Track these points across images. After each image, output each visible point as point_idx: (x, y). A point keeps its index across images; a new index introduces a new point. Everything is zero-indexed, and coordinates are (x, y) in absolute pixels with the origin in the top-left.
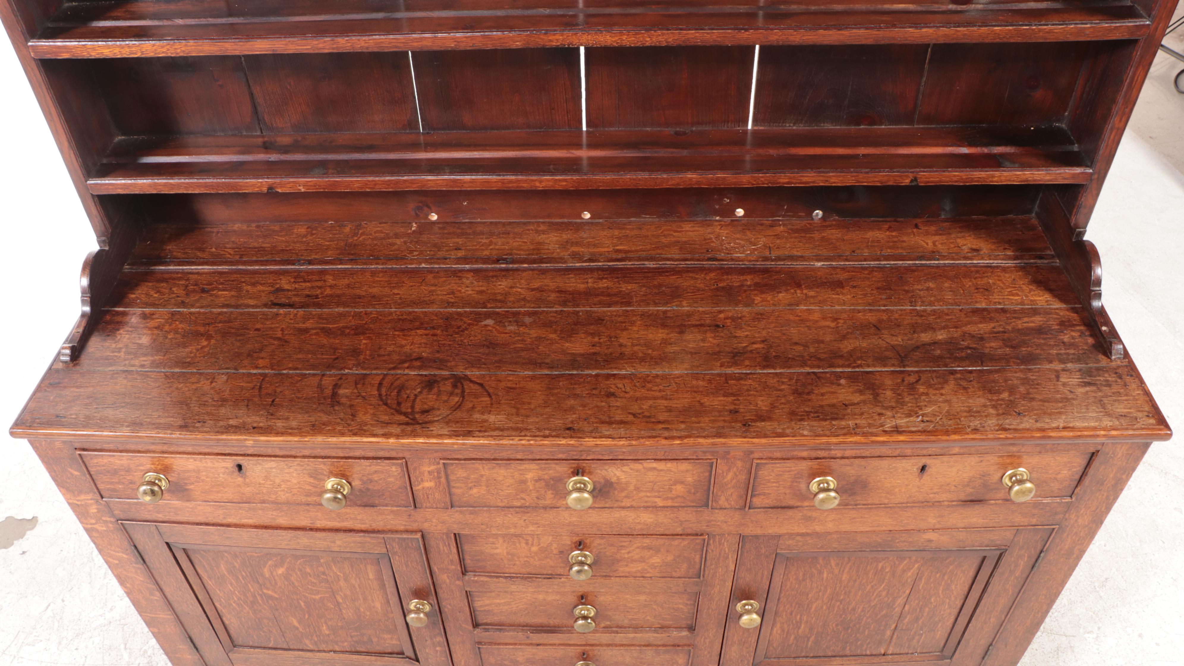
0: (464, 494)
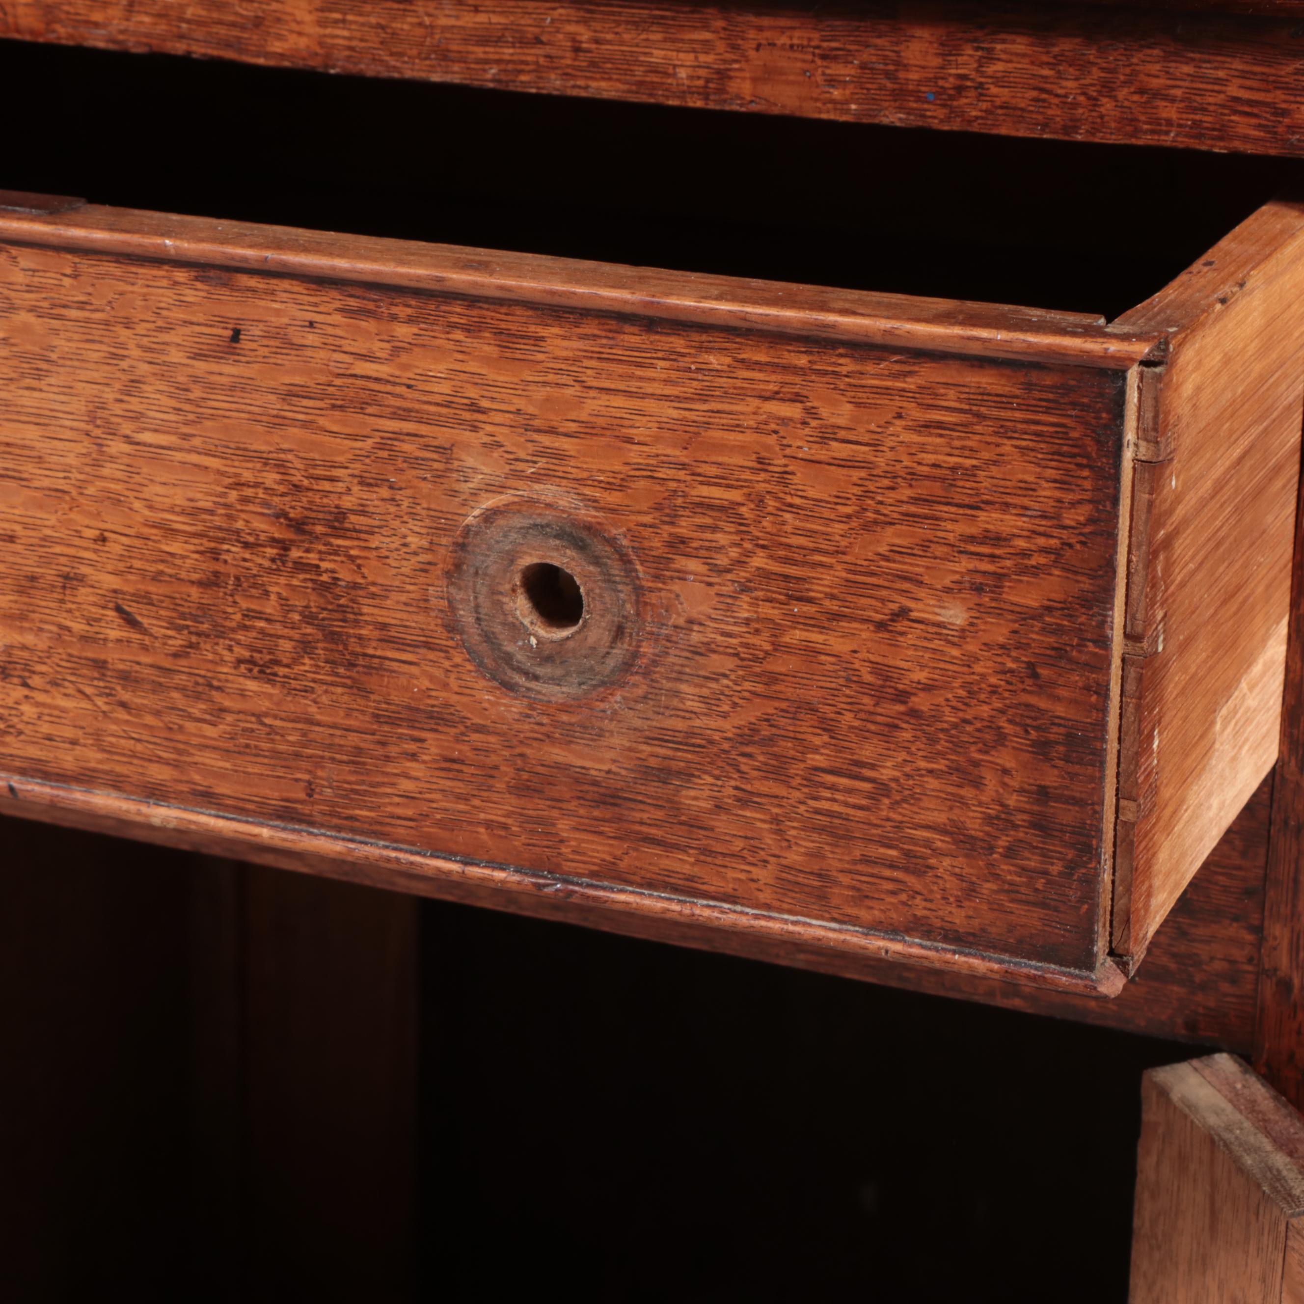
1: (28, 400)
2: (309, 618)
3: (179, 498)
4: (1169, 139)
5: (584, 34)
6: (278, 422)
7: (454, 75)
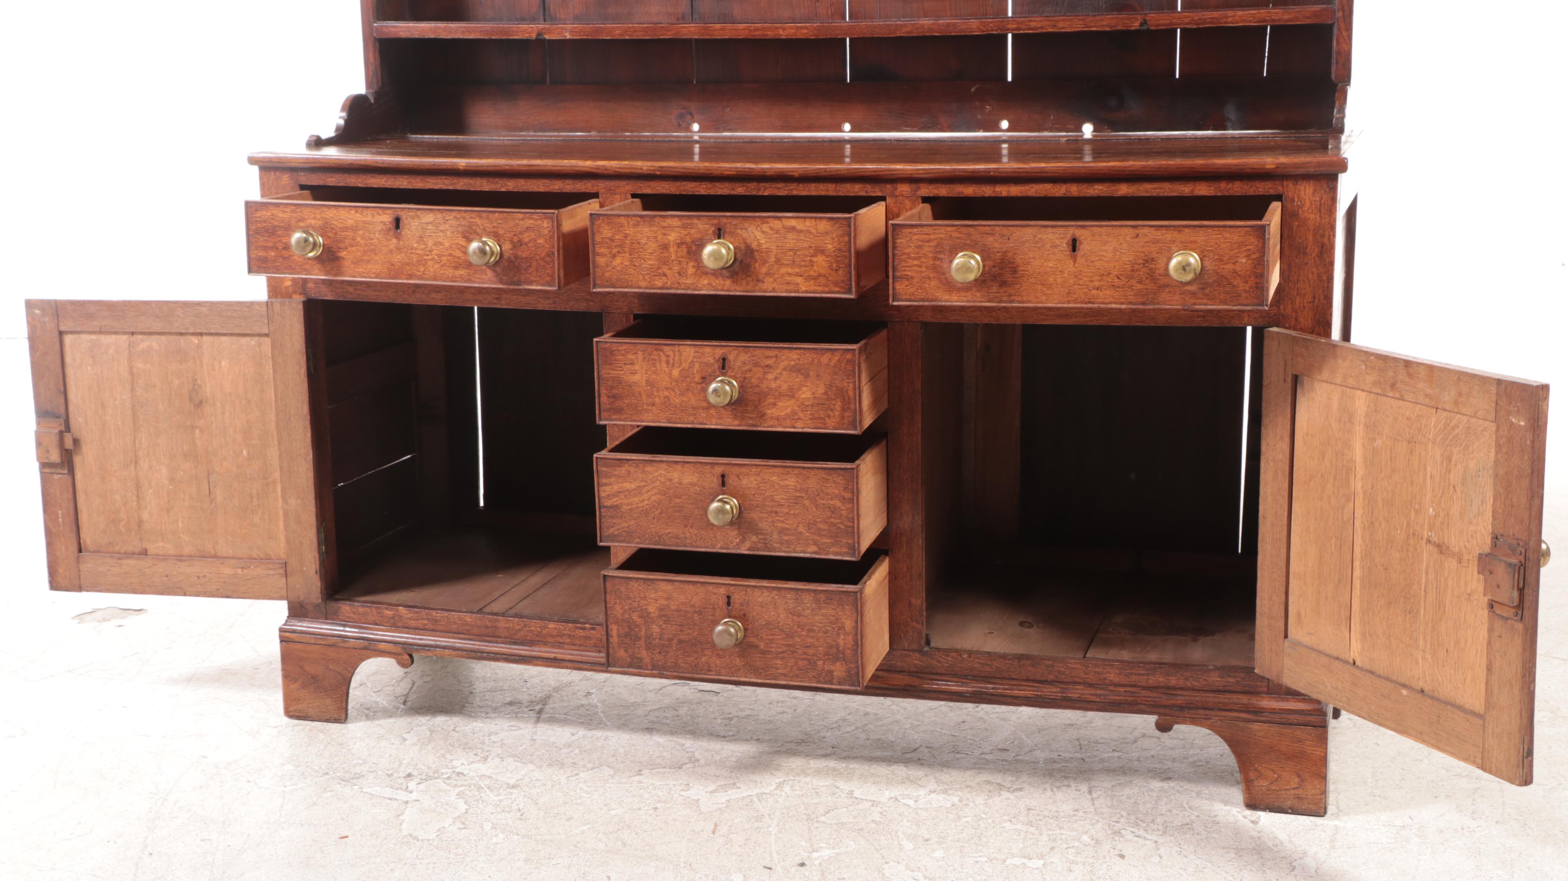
0: (607, 266)
1: (1104, 248)
2: (1148, 274)
3: (1128, 259)
4: (1261, 193)
5: (1171, 187)
6: (1144, 247)
7: (1149, 195)
